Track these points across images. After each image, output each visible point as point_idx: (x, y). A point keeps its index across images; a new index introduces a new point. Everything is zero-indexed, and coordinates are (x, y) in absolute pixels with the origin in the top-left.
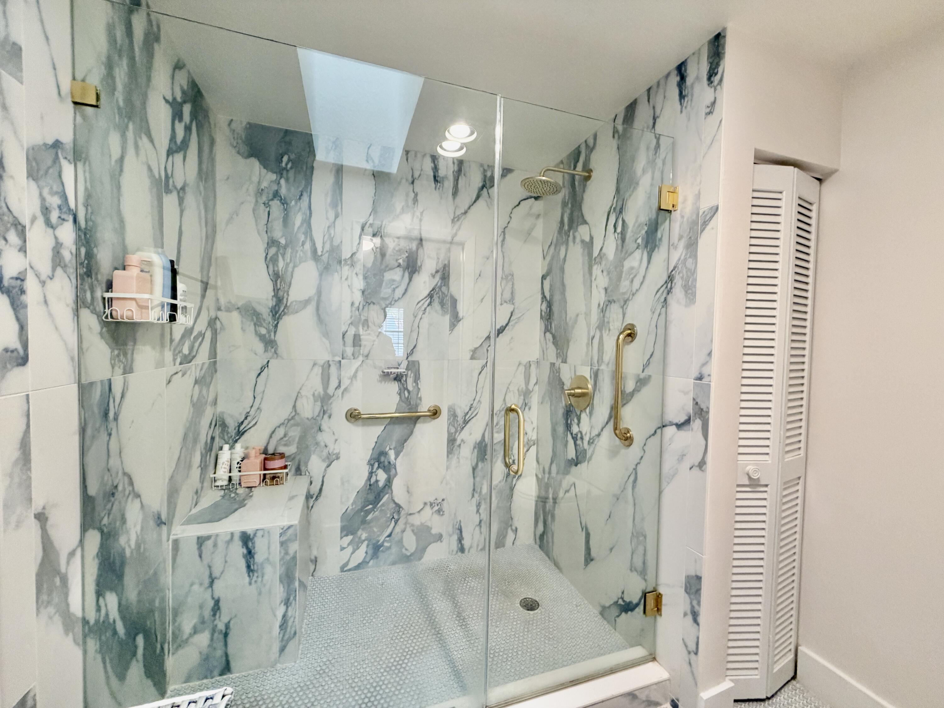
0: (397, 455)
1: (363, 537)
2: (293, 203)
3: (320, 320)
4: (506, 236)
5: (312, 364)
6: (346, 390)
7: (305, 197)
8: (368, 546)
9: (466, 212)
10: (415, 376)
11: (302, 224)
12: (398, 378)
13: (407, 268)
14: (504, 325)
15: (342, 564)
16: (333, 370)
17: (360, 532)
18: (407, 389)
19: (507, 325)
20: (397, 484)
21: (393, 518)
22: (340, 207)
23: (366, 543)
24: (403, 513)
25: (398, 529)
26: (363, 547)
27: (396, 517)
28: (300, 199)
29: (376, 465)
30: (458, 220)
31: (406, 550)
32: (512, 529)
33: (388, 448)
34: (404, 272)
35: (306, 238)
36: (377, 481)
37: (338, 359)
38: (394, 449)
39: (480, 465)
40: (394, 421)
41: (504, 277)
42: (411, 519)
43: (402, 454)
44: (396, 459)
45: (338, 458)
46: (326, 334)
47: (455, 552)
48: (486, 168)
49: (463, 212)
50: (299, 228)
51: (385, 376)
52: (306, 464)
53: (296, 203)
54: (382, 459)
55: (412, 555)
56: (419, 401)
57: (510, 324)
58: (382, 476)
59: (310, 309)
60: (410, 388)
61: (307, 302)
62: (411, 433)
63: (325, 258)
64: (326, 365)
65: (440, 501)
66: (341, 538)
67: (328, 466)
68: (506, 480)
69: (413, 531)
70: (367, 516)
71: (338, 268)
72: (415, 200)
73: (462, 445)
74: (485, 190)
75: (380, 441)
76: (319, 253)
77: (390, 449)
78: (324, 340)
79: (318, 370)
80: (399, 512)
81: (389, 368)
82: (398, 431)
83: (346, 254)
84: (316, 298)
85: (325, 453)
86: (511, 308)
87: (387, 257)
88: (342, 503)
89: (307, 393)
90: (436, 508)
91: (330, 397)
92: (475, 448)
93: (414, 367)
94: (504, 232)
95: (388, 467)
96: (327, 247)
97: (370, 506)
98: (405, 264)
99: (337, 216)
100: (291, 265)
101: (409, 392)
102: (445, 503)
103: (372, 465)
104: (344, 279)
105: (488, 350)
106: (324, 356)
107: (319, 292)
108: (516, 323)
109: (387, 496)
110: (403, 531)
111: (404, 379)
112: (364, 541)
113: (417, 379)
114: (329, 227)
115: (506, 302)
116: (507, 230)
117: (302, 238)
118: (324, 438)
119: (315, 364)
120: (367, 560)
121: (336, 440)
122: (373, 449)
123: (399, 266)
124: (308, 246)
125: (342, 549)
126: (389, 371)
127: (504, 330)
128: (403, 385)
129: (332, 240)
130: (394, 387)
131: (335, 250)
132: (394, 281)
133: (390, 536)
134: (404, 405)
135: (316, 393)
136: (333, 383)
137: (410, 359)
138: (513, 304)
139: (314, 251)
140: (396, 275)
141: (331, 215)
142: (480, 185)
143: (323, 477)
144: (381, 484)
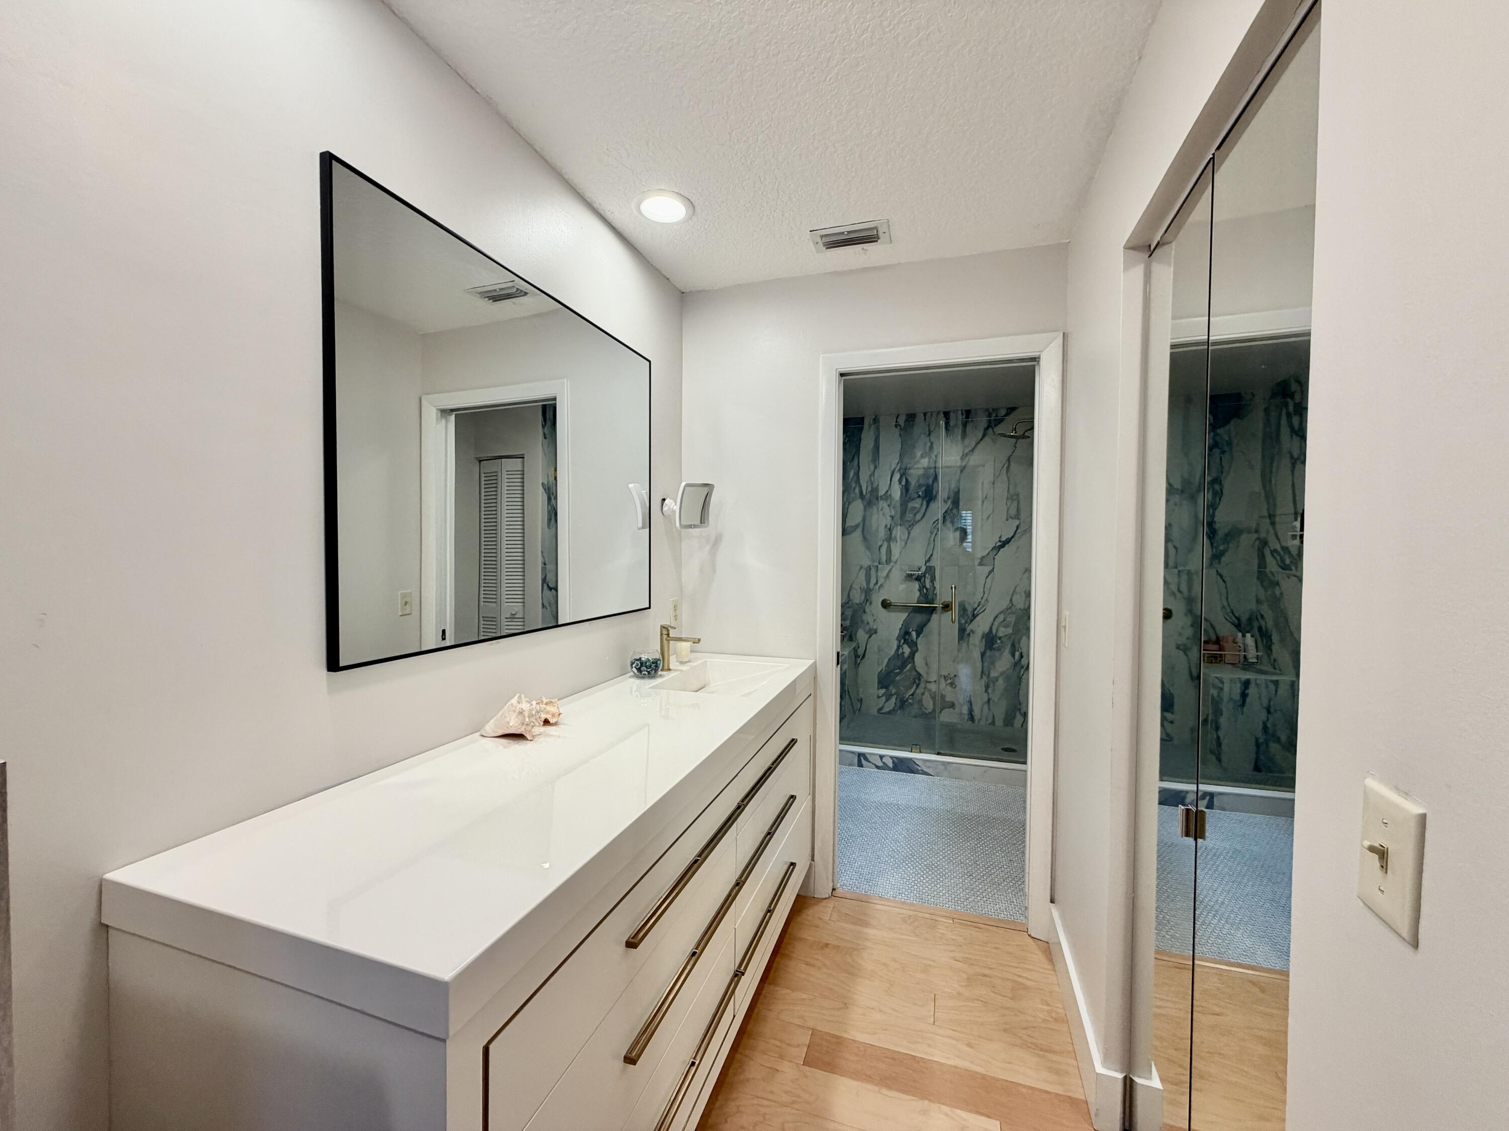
0: (918, 636)
1: (894, 691)
2: (848, 464)
3: (865, 539)
4: (1011, 463)
5: (859, 568)
6: (881, 586)
7: (856, 458)
8: (896, 699)
9: (973, 450)
10: (931, 577)
11: (853, 477)
12: (918, 579)
13: (926, 496)
14: (1010, 537)
15: (878, 707)
16: (873, 572)
17: (891, 688)
18: (924, 587)
19: (1012, 537)
20: (918, 658)
21: (915, 682)
22: (877, 462)
23: (895, 696)
24: (922, 679)
25: (919, 691)
26: (893, 700)
27: (917, 681)
28: (852, 460)
29: (902, 641)
30: (966, 457)
31: (925, 709)
32: (1020, 713)
33: (911, 630)
34: (923, 500)
35: (856, 484)
36: (903, 653)
37: (876, 564)
38: (916, 631)
39: (988, 653)
40: (917, 610)
41: (1009, 497)
42: (930, 686)
43: (921, 635)
44: (917, 638)
45: (876, 633)
46: (868, 548)
47: (966, 720)
48: (991, 411)
49: (971, 449)
50: (852, 479)
51: (909, 576)
52: (856, 635)
53: (850, 463)
54: (907, 637)
55: (930, 713)
56: (934, 596)
57: (1016, 536)
58: (907, 650)
59: (859, 530)
60: (928, 586)
61: (857, 526)
62: (929, 620)
63: (868, 496)
64: (868, 568)
65: (953, 676)
66: (878, 689)
67: (870, 637)
68: (1014, 669)
69: (931, 695)
70: (896, 677)
71: (876, 502)
72: (931, 448)
73: (971, 634)
74: (990, 429)
75: (906, 624)
76: (864, 493)
77: (913, 630)
78: (868, 552)
79: (863, 572)
80: (920, 680)
81: (911, 571)
82: (919, 618)
83: (882, 493)
84: (862, 523)
85: (867, 628)
86: (1017, 522)
87: (910, 492)
88: (879, 665)
89: (856, 586)
90: (949, 681)
91: (871, 590)
92: (983, 637)
93: (930, 570)
94: (1009, 460)
95: (913, 645)
96: (869, 489)
97: (898, 671)
98: (924, 495)
99: (875, 468)
100: (847, 504)
101: (926, 589)
102: (956, 679)
103: (900, 641)
104: (880, 509)
105: (994, 559)
106: (866, 563)
107: (864, 520)
108: (1023, 534)
109: (910, 665)
110: (923, 694)
111: (923, 579)
112: (894, 695)
113: (933, 580)
114: (870, 476)
115: (1012, 518)
116: (1011, 458)
117: (854, 485)
118: (868, 618)
119: (861, 568)
120: (896, 708)
121: (875, 620)
122: (900, 629)
123: (919, 496)
124: (857, 490)
125: (879, 697)
126: (912, 573)
127: (1010, 541)
128: (922, 584)
129: (872, 484)
130: (916, 585)
131: (875, 490)
132: (915, 507)
133: (912, 695)
134: (922, 598)
135: (862, 587)
136: (873, 581)
137: (927, 565)
138: (1019, 519)
139: (861, 492)
140: (916, 503)
141: (872, 467)
142: (986, 426)
143: (867, 644)
144: (906, 655)
